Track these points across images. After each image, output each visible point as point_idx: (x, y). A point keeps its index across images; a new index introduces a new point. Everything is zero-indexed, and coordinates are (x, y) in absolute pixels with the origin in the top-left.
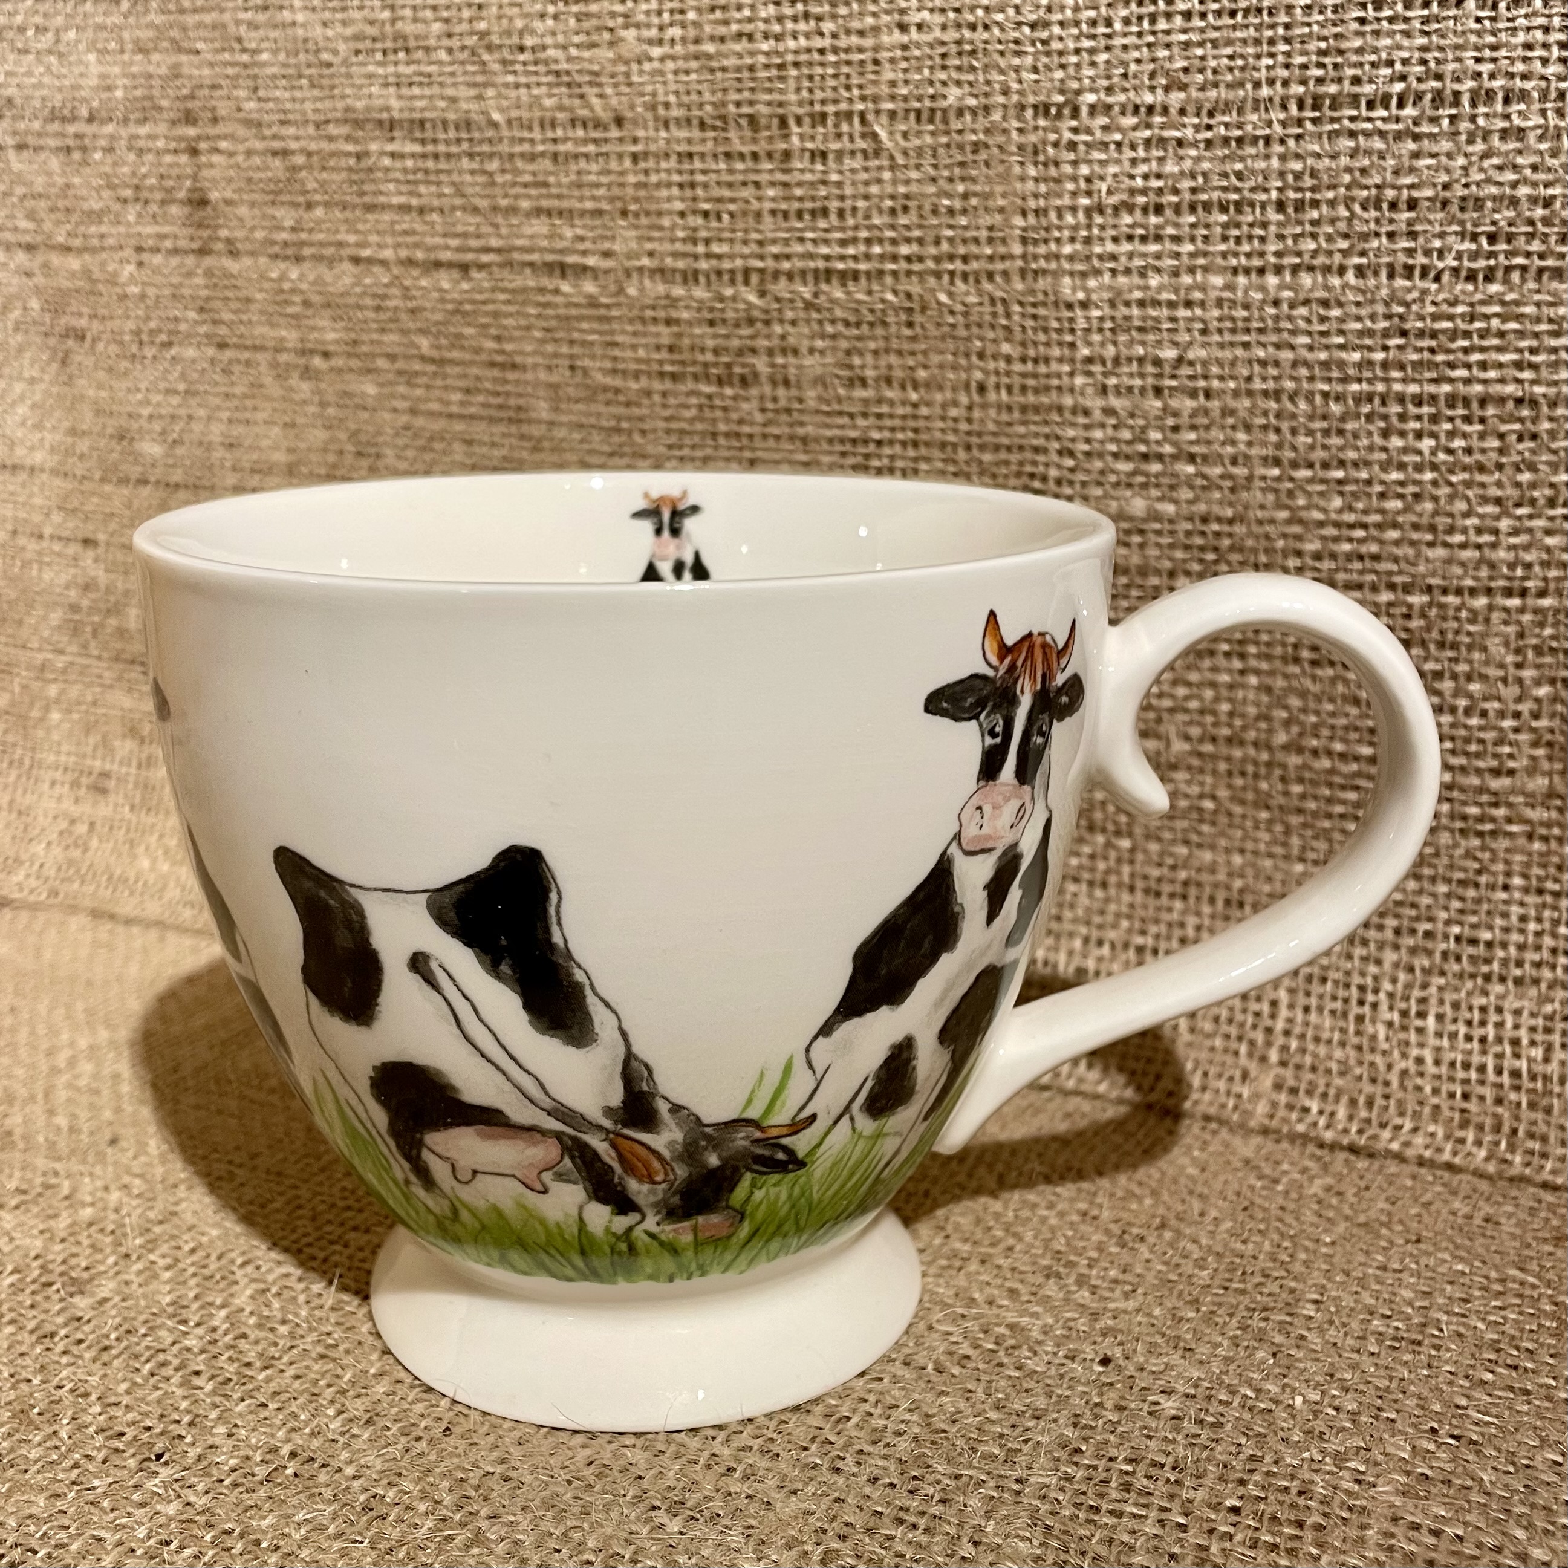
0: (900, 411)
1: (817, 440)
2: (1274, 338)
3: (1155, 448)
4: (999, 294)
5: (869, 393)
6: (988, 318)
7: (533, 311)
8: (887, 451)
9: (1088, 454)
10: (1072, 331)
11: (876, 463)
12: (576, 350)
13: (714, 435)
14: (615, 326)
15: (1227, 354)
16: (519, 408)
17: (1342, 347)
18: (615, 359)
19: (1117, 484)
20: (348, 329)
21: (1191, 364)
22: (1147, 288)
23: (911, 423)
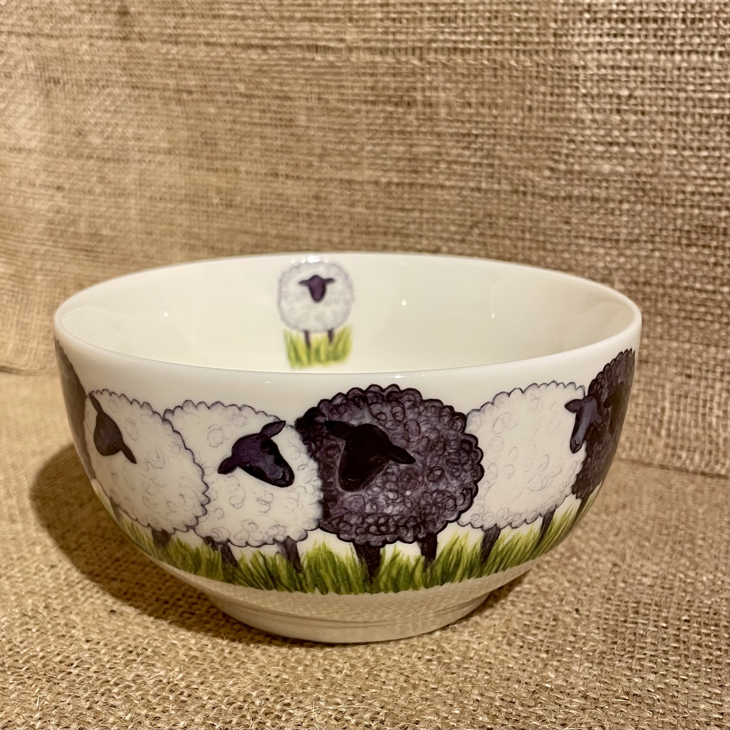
0: (488, 120)
1: (444, 134)
2: (676, 86)
3: (616, 140)
4: (542, 62)
5: (472, 111)
6: (534, 74)
7: (299, 70)
8: (480, 140)
9: (582, 142)
10: (577, 81)
11: (473, 146)
12: (321, 90)
13: (391, 132)
14: (343, 77)
15: (653, 94)
16: (291, 120)
17: (710, 91)
18: (342, 94)
19: (596, 158)
20: (201, 80)
21: (636, 98)
22: (615, 60)
23: (493, 126)
